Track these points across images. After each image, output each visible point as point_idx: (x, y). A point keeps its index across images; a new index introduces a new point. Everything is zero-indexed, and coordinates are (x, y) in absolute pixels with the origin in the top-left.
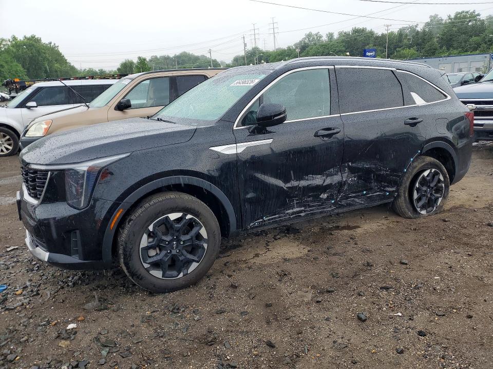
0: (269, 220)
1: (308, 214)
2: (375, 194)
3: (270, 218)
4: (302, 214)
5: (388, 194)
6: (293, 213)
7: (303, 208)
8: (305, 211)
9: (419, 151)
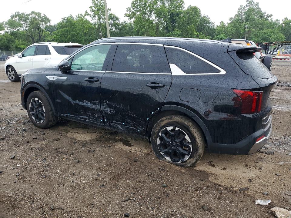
0: (71, 116)
1: (89, 122)
2: (131, 128)
3: (72, 115)
4: (87, 121)
5: (139, 131)
6: (82, 118)
7: (87, 118)
8: (88, 120)
9: (159, 109)
